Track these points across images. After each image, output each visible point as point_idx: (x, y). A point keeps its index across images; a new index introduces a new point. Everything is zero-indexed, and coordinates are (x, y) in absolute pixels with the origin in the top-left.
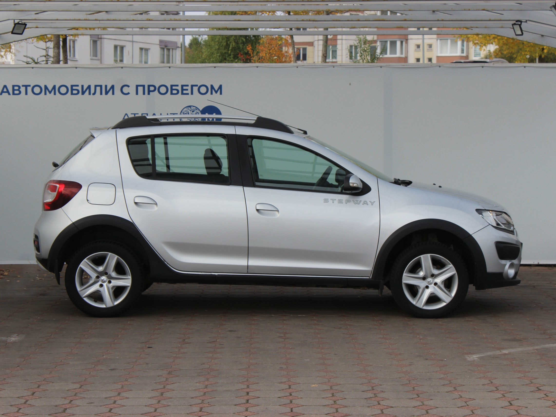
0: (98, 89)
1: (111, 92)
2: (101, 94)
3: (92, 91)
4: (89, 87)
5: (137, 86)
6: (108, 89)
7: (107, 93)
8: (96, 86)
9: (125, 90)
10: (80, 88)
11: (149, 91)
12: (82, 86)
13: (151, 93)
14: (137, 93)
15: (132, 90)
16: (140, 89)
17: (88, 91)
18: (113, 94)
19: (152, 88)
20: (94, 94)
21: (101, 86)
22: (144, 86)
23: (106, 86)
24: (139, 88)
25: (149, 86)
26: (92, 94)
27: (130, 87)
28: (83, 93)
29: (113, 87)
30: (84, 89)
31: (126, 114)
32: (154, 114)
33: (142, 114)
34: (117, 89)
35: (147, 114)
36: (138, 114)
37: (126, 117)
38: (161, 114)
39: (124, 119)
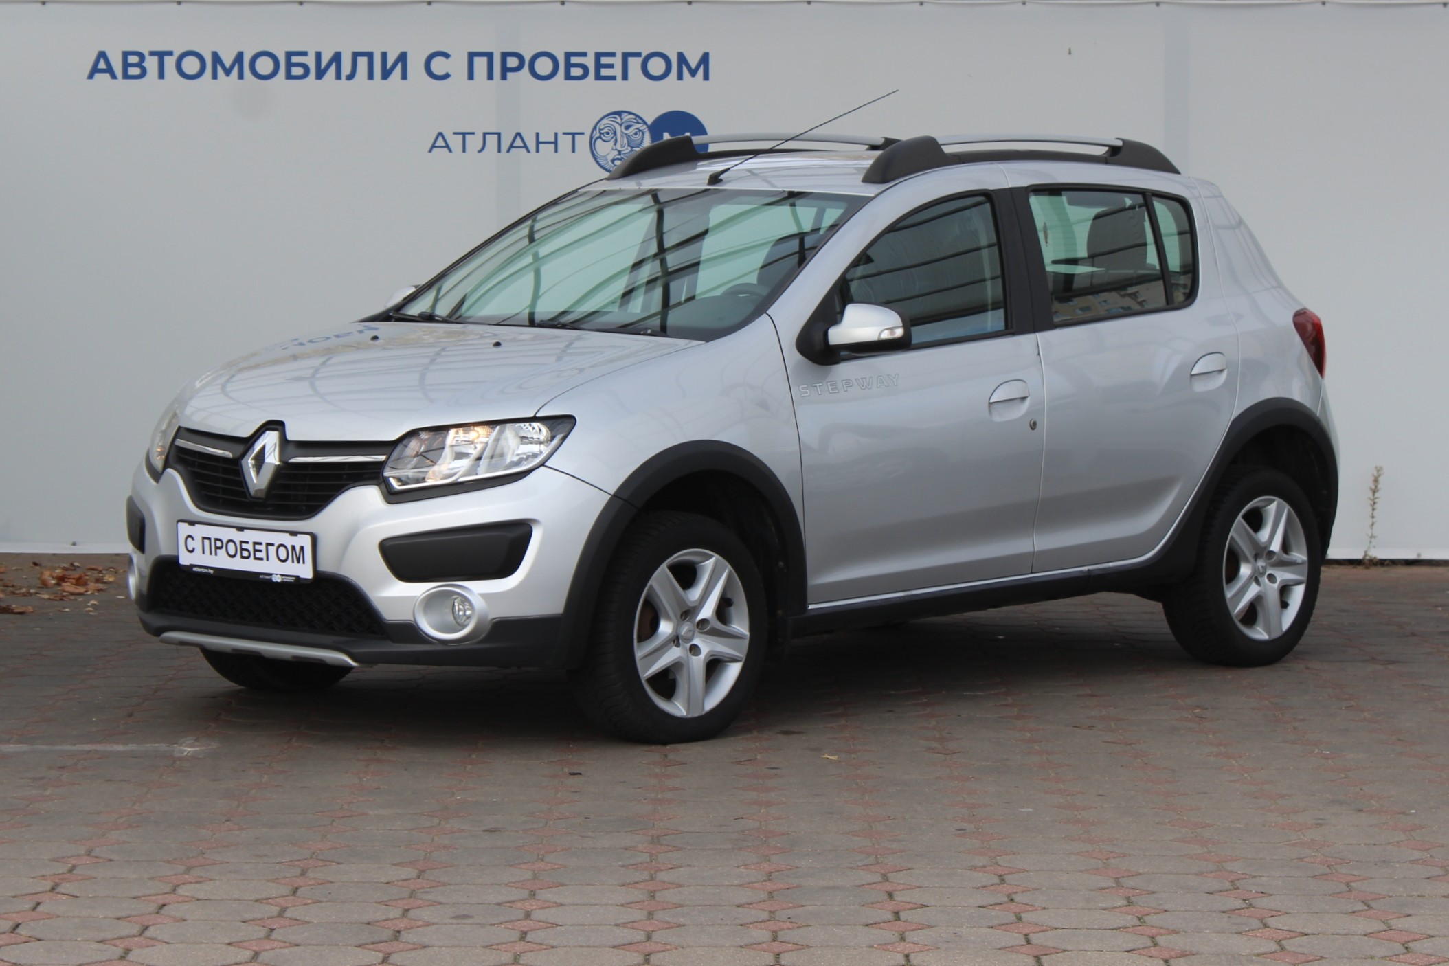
0: (362, 62)
1: (398, 70)
2: (371, 76)
3: (346, 69)
4: (337, 58)
5: (472, 56)
6: (389, 64)
7: (386, 74)
8: (355, 55)
9: (438, 66)
10: (310, 61)
11: (505, 71)
12: (318, 55)
13: (509, 75)
14: (471, 76)
15: (457, 65)
16: (480, 64)
17: (333, 68)
18: (404, 76)
19: (512, 62)
20: (350, 77)
21: (370, 55)
22: (489, 56)
23: (384, 56)
24: (477, 60)
25: (505, 56)
26: (343, 76)
27: (450, 59)
28: (320, 74)
29: (403, 58)
30: (324, 64)
31: (440, 134)
32: (518, 134)
33: (485, 134)
34: (415, 65)
35: (499, 134)
36: (473, 133)
37: (439, 142)
38: (537, 134)
39: (433, 146)
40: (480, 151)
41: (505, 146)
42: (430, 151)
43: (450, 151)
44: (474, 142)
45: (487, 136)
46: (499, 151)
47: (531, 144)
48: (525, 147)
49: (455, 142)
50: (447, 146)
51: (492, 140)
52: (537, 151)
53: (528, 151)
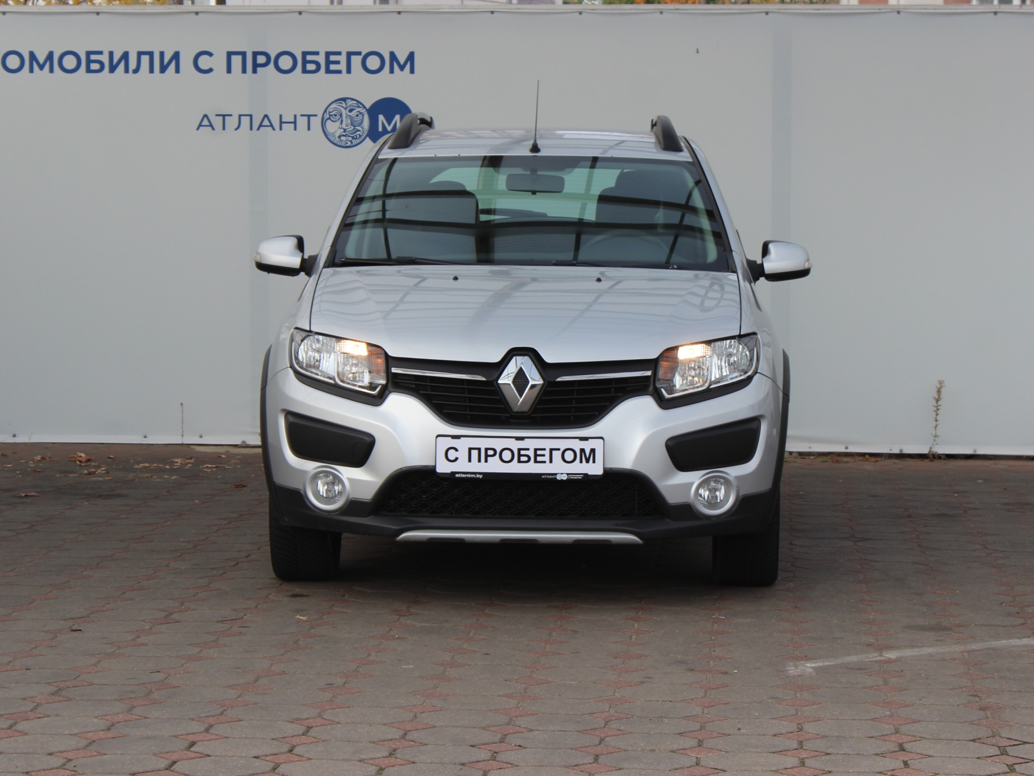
0: (145, 59)
1: (173, 65)
2: (152, 71)
3: (133, 65)
4: (125, 56)
5: (230, 54)
6: (166, 60)
7: (163, 69)
8: (140, 54)
9: (204, 62)
10: (105, 58)
11: (256, 66)
12: (111, 54)
13: (259, 69)
14: (229, 71)
15: (218, 62)
16: (237, 60)
17: (122, 64)
18: (177, 71)
19: (261, 59)
20: (136, 71)
21: (151, 54)
22: (243, 54)
23: (162, 54)
24: (233, 57)
25: (255, 54)
26: (131, 71)
27: (213, 57)
28: (113, 69)
29: (176, 56)
30: (115, 60)
31: (205, 116)
32: (266, 116)
33: (240, 116)
34: (186, 61)
35: (251, 116)
36: (231, 115)
37: (205, 122)
38: (281, 116)
39: (200, 125)
40: (236, 129)
41: (255, 126)
42: (198, 129)
43: (213, 129)
44: (232, 122)
45: (242, 118)
46: (251, 129)
47: (276, 124)
48: (271, 126)
49: (217, 122)
50: (211, 125)
51: (245, 121)
52: (281, 129)
53: (274, 129)
